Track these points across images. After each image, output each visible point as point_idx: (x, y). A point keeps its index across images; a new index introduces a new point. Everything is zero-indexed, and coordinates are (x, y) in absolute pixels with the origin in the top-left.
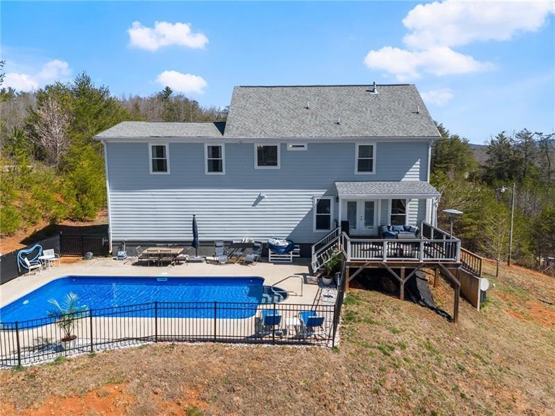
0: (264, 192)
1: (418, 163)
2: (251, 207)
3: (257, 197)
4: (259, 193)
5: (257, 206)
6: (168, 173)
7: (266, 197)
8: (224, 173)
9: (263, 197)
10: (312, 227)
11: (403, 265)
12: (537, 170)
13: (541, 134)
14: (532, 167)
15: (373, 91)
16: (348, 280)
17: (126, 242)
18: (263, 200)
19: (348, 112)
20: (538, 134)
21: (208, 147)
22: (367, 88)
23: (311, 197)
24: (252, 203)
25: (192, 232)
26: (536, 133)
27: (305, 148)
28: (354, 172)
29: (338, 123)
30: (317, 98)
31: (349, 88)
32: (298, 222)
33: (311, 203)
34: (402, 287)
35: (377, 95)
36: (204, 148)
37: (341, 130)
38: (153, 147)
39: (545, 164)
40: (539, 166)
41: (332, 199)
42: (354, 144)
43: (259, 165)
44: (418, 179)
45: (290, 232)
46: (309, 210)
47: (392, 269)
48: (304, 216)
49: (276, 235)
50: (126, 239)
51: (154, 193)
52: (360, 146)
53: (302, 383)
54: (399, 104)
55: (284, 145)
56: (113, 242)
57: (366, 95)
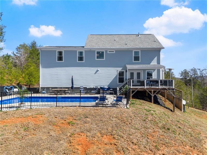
0: (99, 69)
1: (156, 58)
2: (94, 74)
3: (96, 70)
4: (97, 69)
5: (96, 74)
6: (63, 61)
7: (99, 70)
8: (84, 61)
9: (99, 71)
10: (117, 82)
11: (153, 89)
12: (200, 82)
13: (200, 69)
14: (197, 81)
15: (139, 36)
16: (131, 95)
17: (46, 88)
18: (98, 71)
19: (130, 41)
20: (199, 69)
21: (78, 52)
22: (137, 35)
23: (117, 70)
24: (94, 73)
25: (71, 83)
26: (198, 69)
27: (114, 52)
28: (132, 61)
29: (126, 44)
30: (118, 38)
31: (130, 35)
32: (112, 80)
33: (117, 73)
34: (152, 98)
35: (140, 37)
36: (77, 52)
37: (127, 46)
38: (58, 52)
39: (202, 80)
40: (200, 81)
41: (124, 71)
42: (132, 51)
43: (97, 58)
44: (157, 64)
45: (109, 84)
46: (116, 75)
47: (148, 91)
48: (114, 78)
49: (103, 85)
50: (46, 87)
51: (57, 69)
52: (134, 52)
53: (115, 116)
54: (148, 39)
55: (106, 51)
56: (41, 88)
57: (136, 37)
